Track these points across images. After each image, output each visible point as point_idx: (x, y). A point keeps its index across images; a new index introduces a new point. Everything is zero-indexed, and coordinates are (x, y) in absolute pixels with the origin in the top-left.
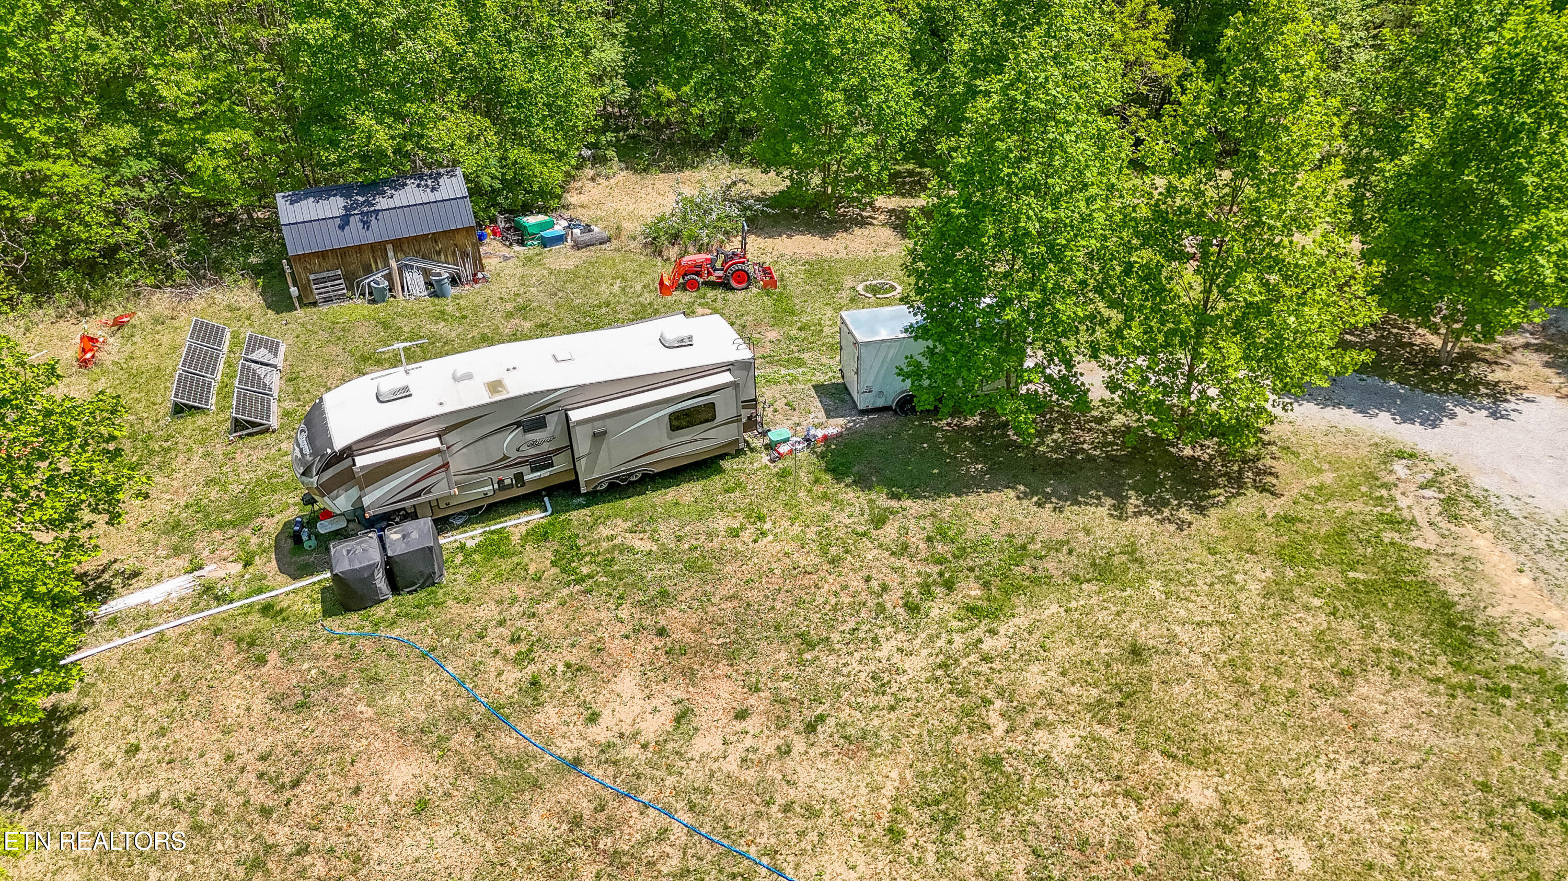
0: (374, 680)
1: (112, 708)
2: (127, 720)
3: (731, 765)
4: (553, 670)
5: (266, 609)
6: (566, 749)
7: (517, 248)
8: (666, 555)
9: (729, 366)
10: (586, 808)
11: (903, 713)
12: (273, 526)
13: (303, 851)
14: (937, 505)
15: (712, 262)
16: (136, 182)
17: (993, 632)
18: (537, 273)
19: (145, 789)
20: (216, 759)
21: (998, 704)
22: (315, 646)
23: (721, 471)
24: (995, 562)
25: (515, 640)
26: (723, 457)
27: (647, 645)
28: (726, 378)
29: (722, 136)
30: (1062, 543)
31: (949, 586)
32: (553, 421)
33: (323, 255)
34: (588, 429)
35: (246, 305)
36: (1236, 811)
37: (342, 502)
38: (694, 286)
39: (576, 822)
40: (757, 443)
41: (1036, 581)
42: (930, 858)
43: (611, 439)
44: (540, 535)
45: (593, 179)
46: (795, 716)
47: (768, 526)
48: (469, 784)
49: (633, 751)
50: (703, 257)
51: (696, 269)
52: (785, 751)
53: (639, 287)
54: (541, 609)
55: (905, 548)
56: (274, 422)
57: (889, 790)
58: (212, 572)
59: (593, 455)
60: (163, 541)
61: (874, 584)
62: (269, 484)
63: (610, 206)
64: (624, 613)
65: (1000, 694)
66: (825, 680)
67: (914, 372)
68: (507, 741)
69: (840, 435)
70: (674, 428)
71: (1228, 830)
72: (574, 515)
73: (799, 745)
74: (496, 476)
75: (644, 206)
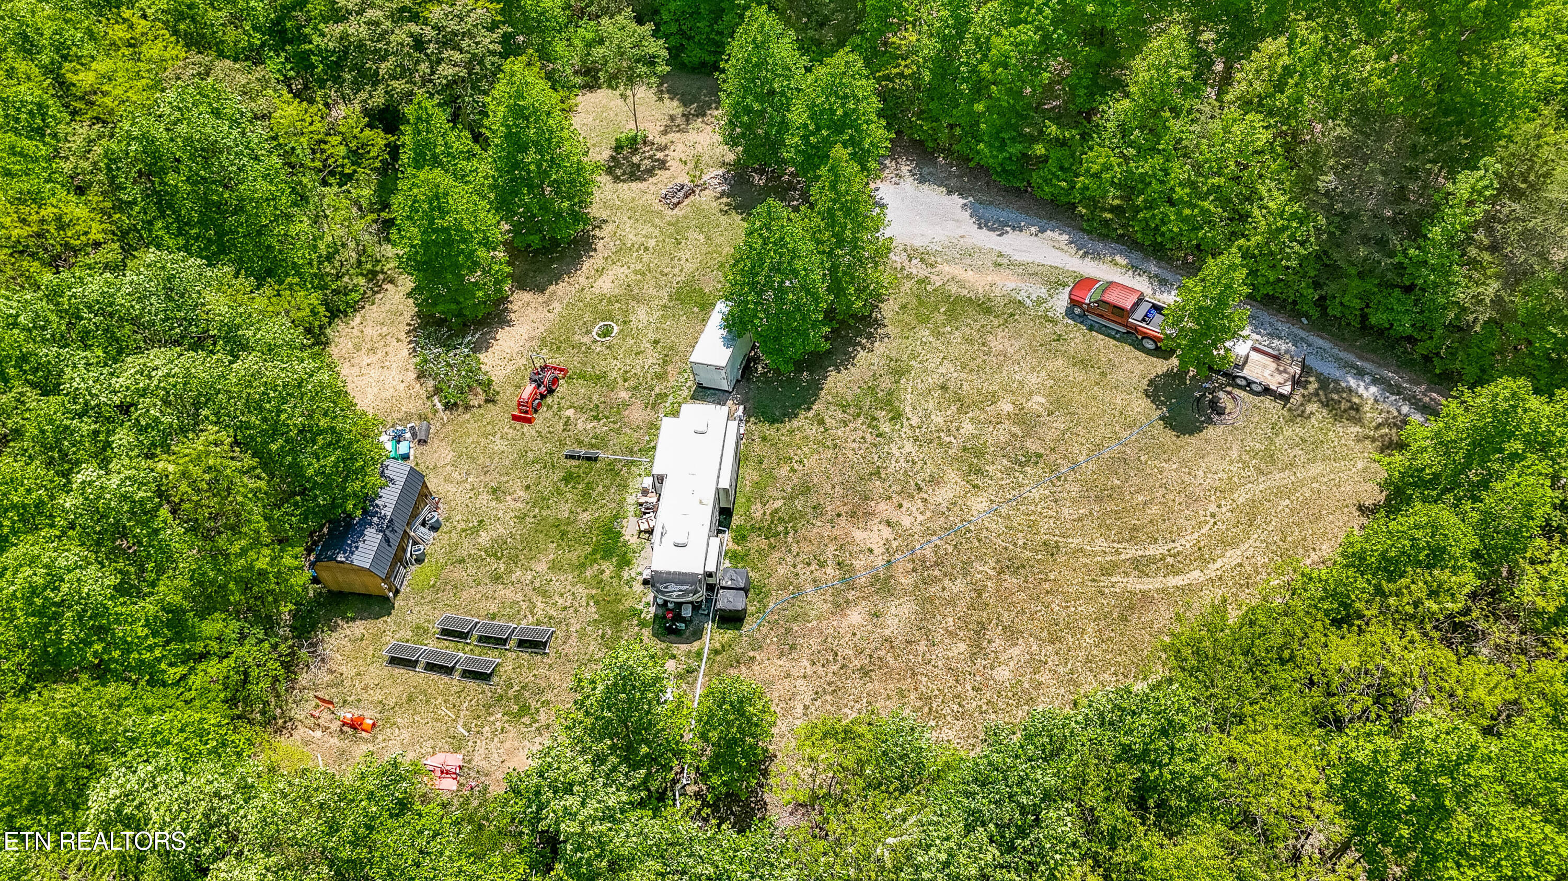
0: (796, 618)
3: (921, 517)
4: (836, 556)
5: (716, 652)
6: (880, 563)
8: (790, 498)
10: (911, 565)
11: (929, 461)
13: (871, 657)
17: (908, 419)
21: (943, 434)
22: (757, 636)
23: (744, 459)
24: (871, 400)
25: (808, 564)
27: (843, 522)
31: (875, 419)
36: (1018, 403)
38: (540, 405)
39: (914, 570)
41: (889, 394)
42: (990, 482)
44: (742, 539)
46: (910, 491)
48: (876, 597)
49: (894, 544)
52: (924, 501)
53: (510, 431)
54: (795, 550)
55: (843, 422)
57: (958, 480)
61: (858, 440)
64: (818, 524)
65: (938, 432)
68: (863, 581)
71: (1022, 408)
72: (736, 522)
73: (924, 495)
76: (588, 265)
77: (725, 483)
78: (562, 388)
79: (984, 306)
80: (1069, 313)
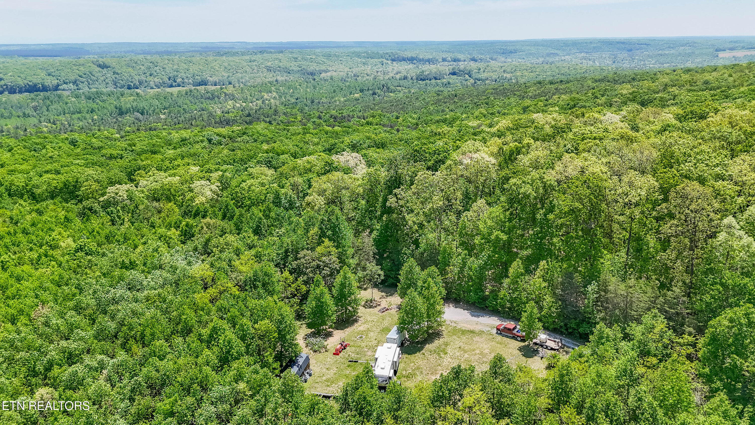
76: (356, 325)
77: (395, 360)
78: (348, 348)
79: (472, 332)
80: (497, 333)
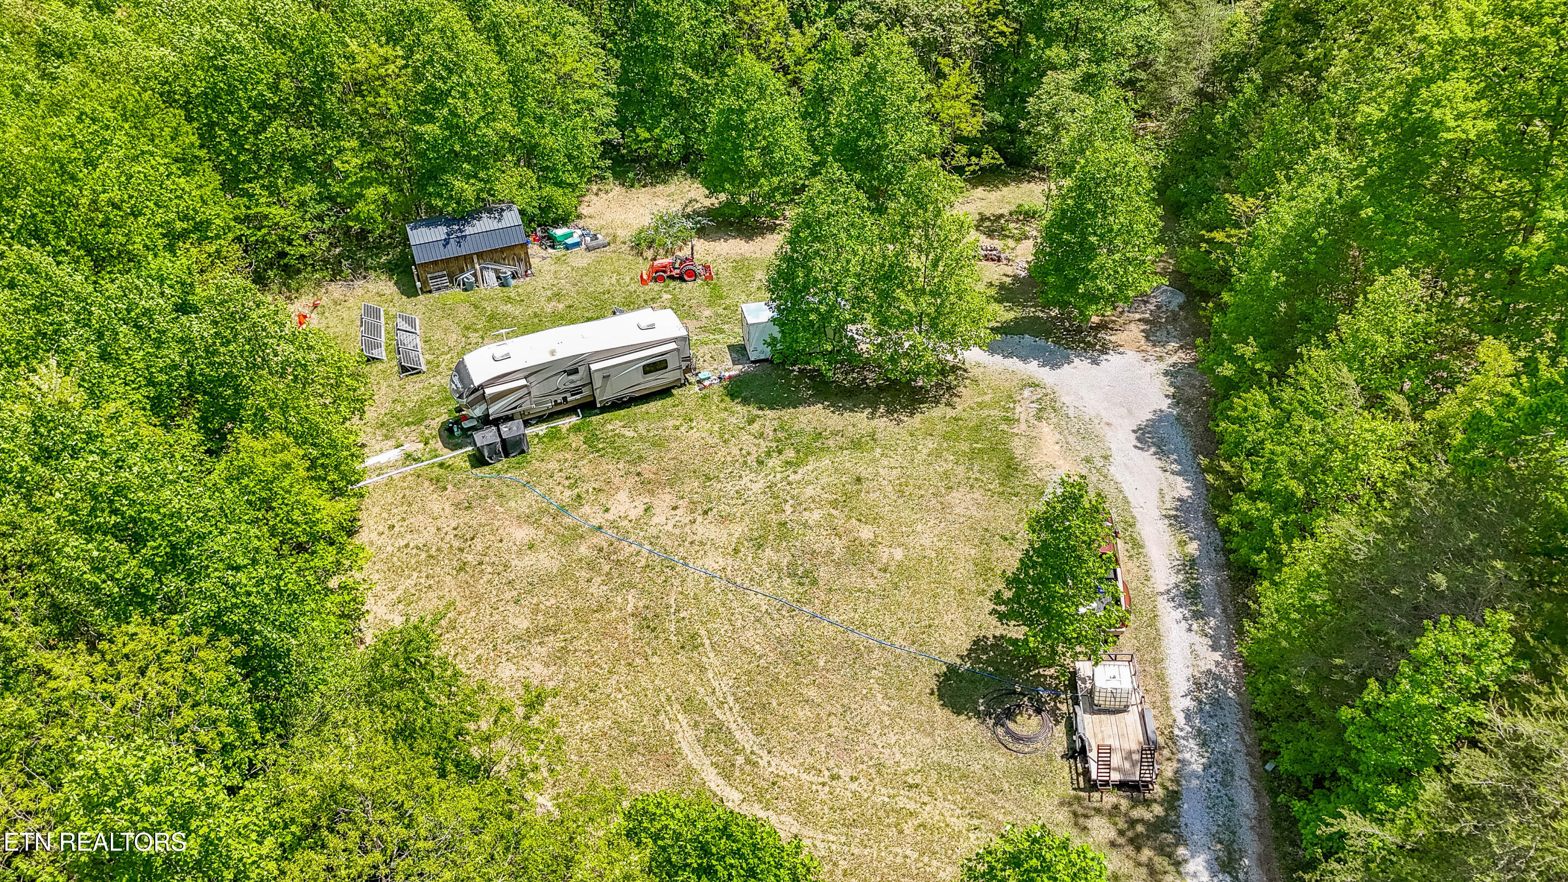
0: (501, 496)
1: (376, 510)
2: (385, 515)
3: (669, 527)
4: (587, 491)
5: (441, 465)
6: (595, 523)
7: (550, 250)
8: (642, 438)
9: (675, 340)
10: (605, 545)
11: (748, 506)
12: (436, 423)
13: (481, 563)
14: (782, 413)
15: (673, 264)
16: (320, 218)
17: (795, 472)
18: (566, 269)
19: (403, 543)
20: (434, 530)
21: (791, 502)
22: (470, 482)
23: (672, 395)
24: (805, 441)
25: (567, 478)
26: (673, 387)
27: (632, 480)
28: (673, 346)
29: (685, 159)
30: (839, 431)
31: (780, 452)
32: (582, 370)
33: (435, 263)
34: (601, 374)
35: (388, 292)
36: (879, 539)
37: (478, 411)
38: (662, 279)
39: (601, 550)
40: (692, 379)
41: (822, 450)
42: (750, 559)
43: (612, 379)
44: (576, 429)
45: (597, 194)
46: (699, 508)
47: (694, 424)
48: (552, 538)
49: (625, 523)
50: (669, 260)
51: (663, 269)
52: (693, 522)
53: (628, 279)
54: (580, 464)
55: (762, 434)
56: (424, 368)
57: (737, 535)
58: (409, 447)
59: (603, 387)
60: (377, 432)
61: (744, 452)
62: (428, 402)
63: (609, 216)
64: (621, 466)
65: (792, 498)
66: (715, 494)
67: (773, 343)
68: (567, 521)
69: (736, 376)
70: (645, 372)
71: (874, 546)
72: (593, 418)
73: (700, 519)
74: (553, 398)
75: (631, 215)
78: (693, 285)
